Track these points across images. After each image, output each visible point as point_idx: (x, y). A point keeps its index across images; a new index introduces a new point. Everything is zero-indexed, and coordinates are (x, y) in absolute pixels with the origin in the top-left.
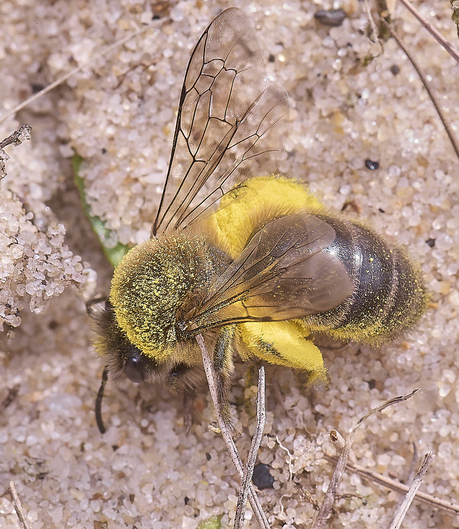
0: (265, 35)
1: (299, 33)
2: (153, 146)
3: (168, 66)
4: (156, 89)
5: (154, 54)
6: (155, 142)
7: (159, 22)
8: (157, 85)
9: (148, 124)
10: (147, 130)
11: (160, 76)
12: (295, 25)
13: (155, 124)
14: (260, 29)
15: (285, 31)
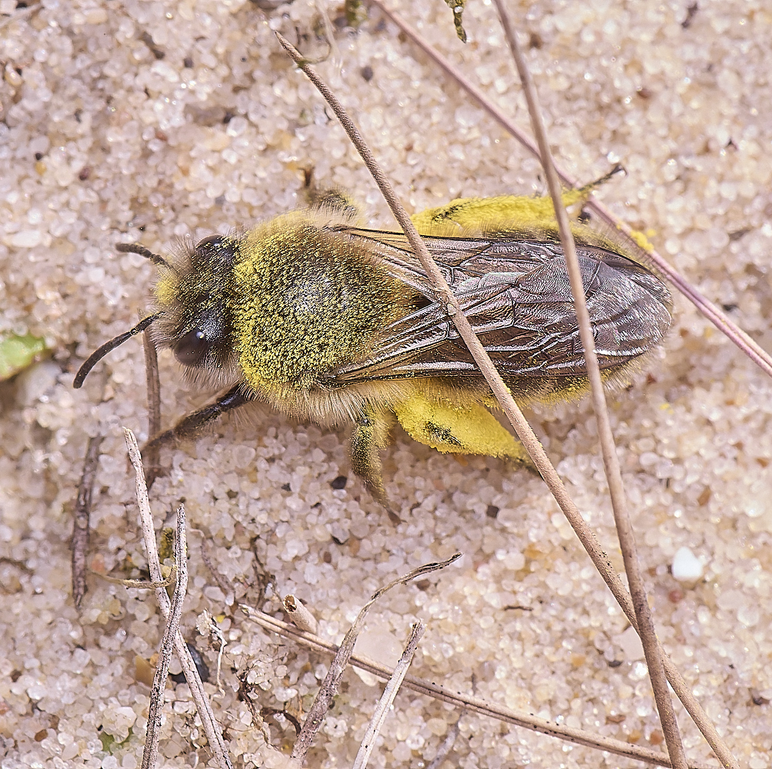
0: (178, 26)
1: (228, 23)
2: (21, 191)
3: (41, 75)
4: (23, 108)
5: (20, 58)
6: (25, 184)
7: (25, 11)
8: (25, 103)
9: (13, 159)
10: (12, 167)
11: (29, 89)
12: (222, 11)
13: (24, 159)
14: (172, 19)
15: (208, 21)
